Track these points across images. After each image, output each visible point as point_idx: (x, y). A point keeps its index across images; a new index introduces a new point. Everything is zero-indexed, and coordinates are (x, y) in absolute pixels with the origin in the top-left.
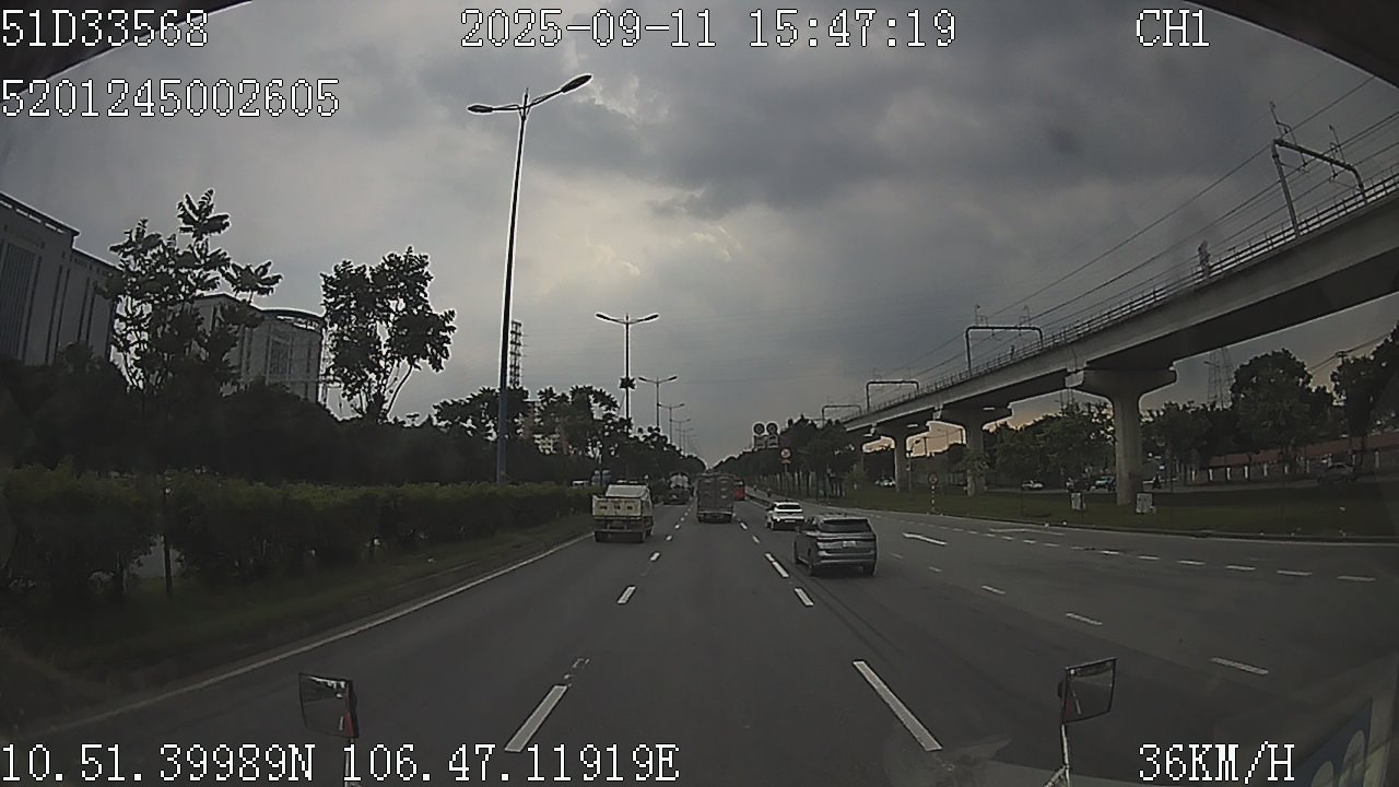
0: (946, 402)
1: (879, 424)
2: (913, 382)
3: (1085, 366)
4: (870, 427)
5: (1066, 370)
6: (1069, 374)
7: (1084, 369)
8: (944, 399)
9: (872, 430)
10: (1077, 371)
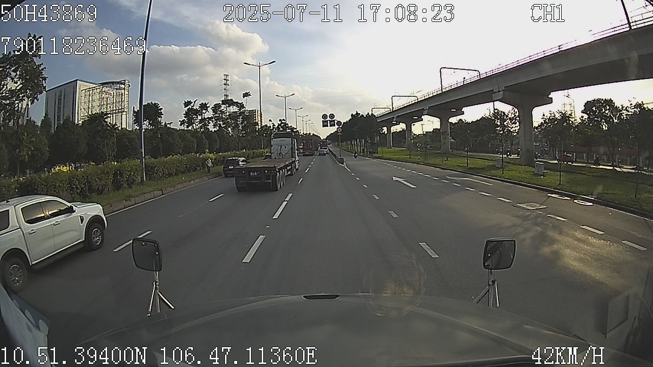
0: (430, 106)
1: (397, 117)
2: (414, 97)
3: (504, 89)
5: (493, 90)
6: (495, 93)
8: (429, 104)
9: (394, 120)
10: (499, 91)
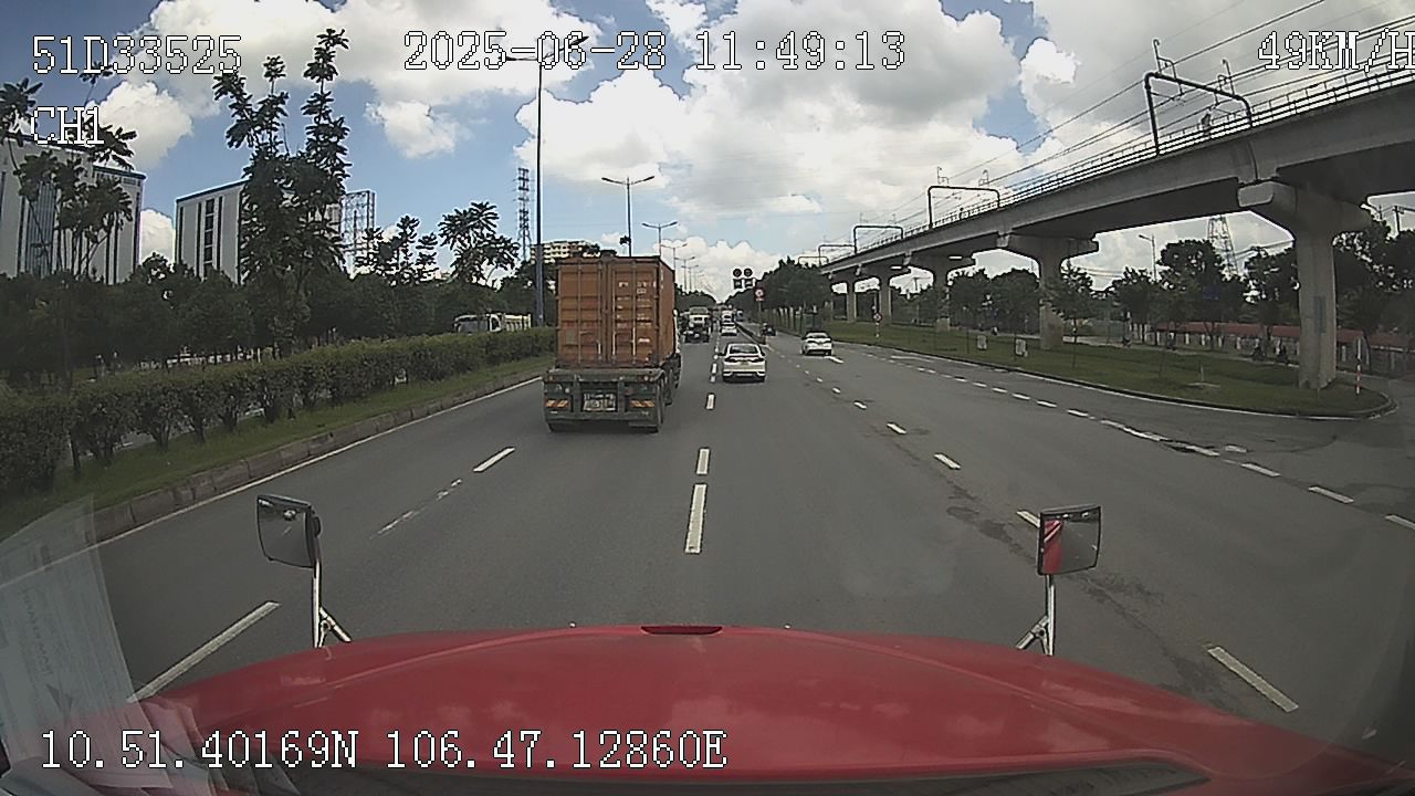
1: (864, 265)
2: (897, 227)
3: (1011, 231)
4: (857, 267)
5: (997, 233)
6: (1000, 237)
7: (1011, 234)
9: (859, 270)
10: (1006, 235)
